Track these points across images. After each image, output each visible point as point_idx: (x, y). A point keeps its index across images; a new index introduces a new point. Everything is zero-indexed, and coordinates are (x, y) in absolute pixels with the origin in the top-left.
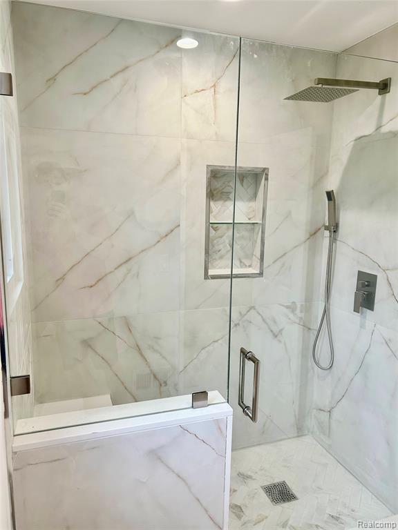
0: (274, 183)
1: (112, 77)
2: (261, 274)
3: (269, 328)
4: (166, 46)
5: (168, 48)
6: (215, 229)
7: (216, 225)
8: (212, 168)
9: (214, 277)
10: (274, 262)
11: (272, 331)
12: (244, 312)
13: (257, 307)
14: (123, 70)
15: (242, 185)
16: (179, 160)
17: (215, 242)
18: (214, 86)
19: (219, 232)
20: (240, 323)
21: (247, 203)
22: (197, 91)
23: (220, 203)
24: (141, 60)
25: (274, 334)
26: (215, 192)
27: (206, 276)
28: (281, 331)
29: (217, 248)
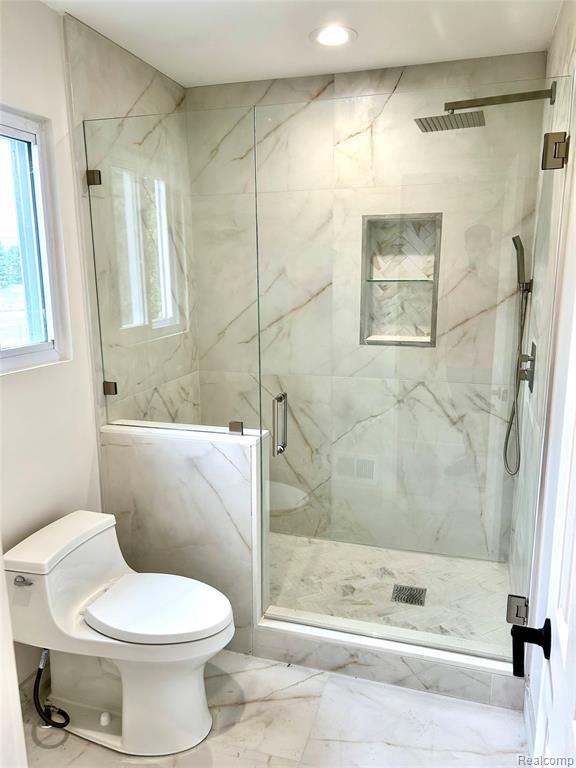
0: (449, 231)
1: (265, 138)
2: (433, 344)
3: (444, 411)
4: (318, 95)
5: (320, 97)
6: (384, 288)
7: (384, 284)
8: (369, 218)
9: (371, 343)
10: (450, 330)
11: (448, 416)
12: (409, 387)
13: (426, 384)
14: (276, 128)
15: (418, 235)
16: (332, 214)
17: (383, 303)
18: (371, 126)
19: (388, 291)
20: (405, 400)
21: (426, 256)
22: (351, 136)
23: (389, 258)
24: (293, 115)
25: (451, 420)
26: (383, 246)
27: (362, 342)
28: (461, 418)
29: (386, 310)
